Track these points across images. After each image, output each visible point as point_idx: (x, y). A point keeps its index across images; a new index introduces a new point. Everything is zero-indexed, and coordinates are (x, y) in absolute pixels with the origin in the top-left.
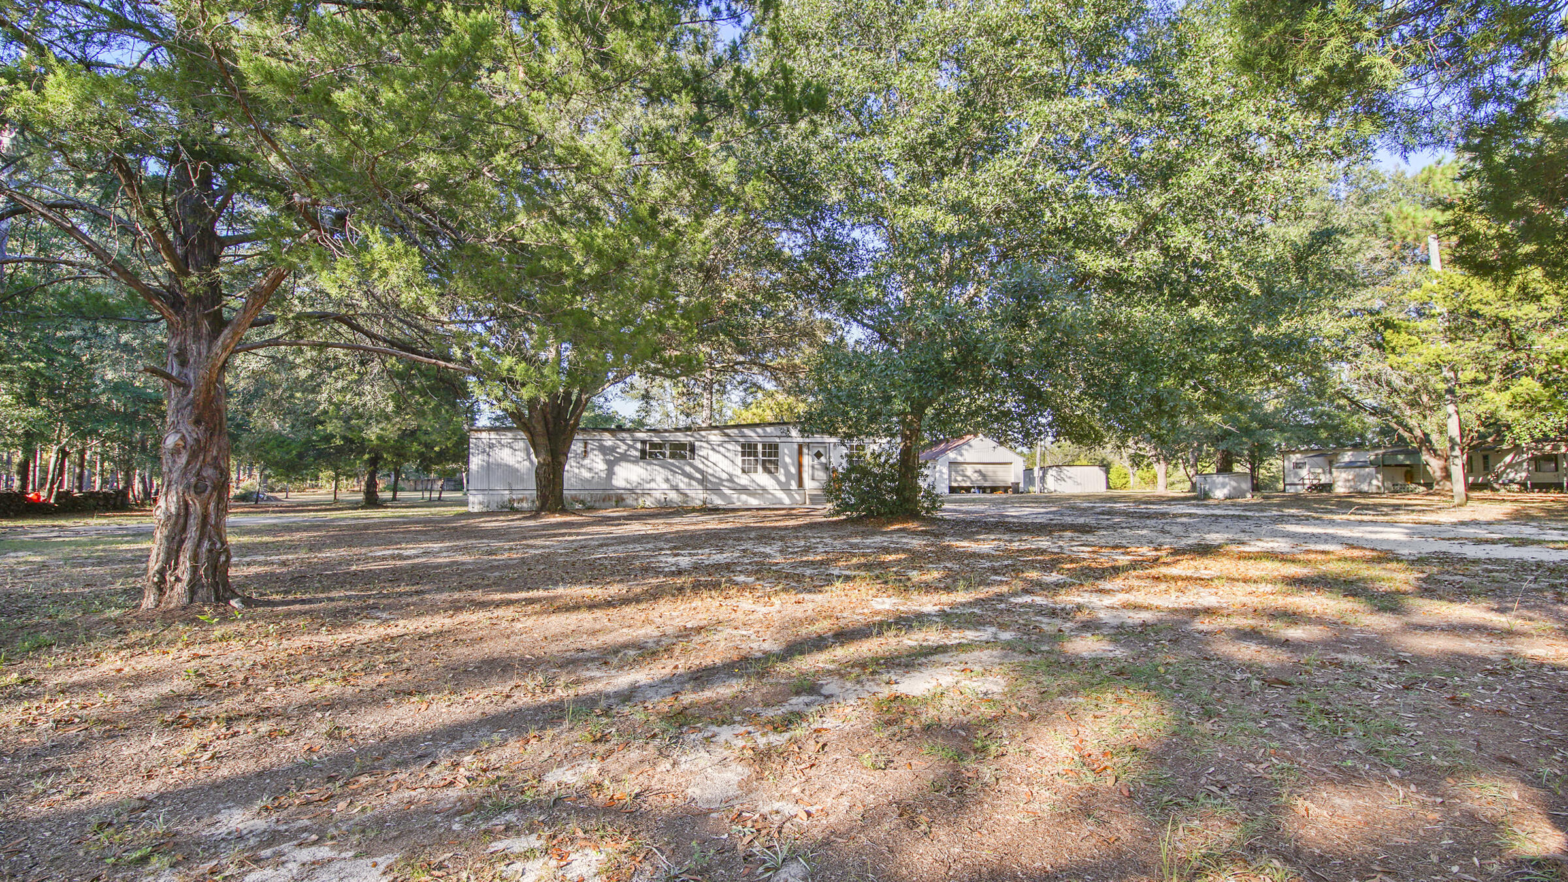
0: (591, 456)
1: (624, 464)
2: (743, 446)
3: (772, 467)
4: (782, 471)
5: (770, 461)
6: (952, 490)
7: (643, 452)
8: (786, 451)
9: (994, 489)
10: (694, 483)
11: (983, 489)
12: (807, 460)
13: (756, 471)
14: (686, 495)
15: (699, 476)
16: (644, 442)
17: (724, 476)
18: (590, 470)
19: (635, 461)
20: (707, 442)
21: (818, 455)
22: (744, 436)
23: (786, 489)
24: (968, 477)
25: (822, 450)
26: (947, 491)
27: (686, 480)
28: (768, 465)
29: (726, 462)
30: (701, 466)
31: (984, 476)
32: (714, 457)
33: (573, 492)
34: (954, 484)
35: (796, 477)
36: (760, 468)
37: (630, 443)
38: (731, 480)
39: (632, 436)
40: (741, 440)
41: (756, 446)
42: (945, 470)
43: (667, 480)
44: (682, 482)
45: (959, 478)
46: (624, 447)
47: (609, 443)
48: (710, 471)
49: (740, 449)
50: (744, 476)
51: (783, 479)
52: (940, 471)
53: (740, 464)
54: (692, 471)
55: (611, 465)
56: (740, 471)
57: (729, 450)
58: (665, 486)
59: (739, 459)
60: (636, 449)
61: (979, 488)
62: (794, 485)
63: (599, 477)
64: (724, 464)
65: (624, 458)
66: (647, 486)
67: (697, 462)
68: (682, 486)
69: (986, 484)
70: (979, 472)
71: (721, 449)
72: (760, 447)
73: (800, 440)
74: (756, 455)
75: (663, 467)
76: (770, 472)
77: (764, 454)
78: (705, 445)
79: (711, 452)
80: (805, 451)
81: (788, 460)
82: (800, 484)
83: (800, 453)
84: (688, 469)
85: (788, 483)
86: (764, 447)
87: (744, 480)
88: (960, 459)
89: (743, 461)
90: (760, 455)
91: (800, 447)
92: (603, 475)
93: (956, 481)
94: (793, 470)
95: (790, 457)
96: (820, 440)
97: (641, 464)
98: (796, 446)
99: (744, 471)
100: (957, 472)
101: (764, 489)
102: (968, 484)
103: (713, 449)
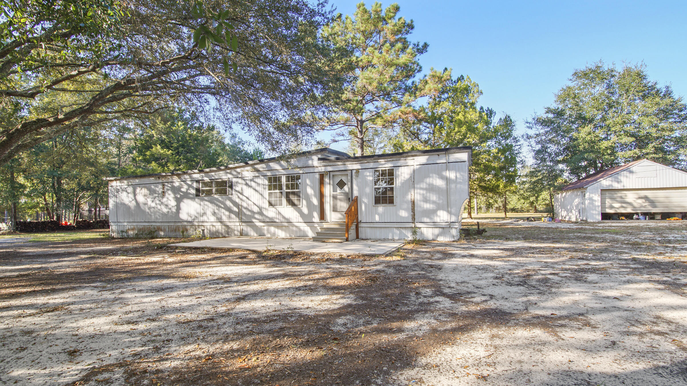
0: (167, 195)
1: (186, 201)
2: (270, 179)
3: (294, 199)
4: (304, 202)
5: (294, 193)
6: (606, 216)
7: (198, 190)
8: (308, 182)
9: (666, 216)
10: (233, 216)
11: (651, 216)
12: (328, 190)
13: (281, 204)
14: (227, 226)
15: (236, 209)
16: (198, 181)
17: (256, 209)
18: (167, 206)
19: (192, 199)
20: (242, 178)
21: (341, 184)
22: (271, 170)
23: (309, 222)
24: (630, 204)
25: (344, 179)
26: (599, 218)
27: (227, 213)
28: (292, 197)
29: (257, 195)
30: (237, 200)
31: (652, 203)
32: (248, 192)
33: (158, 224)
34: (608, 211)
35: (318, 209)
36: (284, 201)
37: (190, 183)
38: (261, 213)
39: (191, 177)
40: (269, 174)
41: (279, 179)
42: (597, 198)
43: (214, 214)
44: (224, 214)
45: (617, 205)
46: (186, 187)
47: (177, 184)
48: (245, 205)
49: (266, 182)
50: (272, 209)
51: (305, 210)
52: (591, 199)
53: (267, 197)
54: (231, 205)
55: (179, 201)
56: (267, 204)
57: (258, 184)
58: (213, 219)
59: (266, 193)
60: (193, 188)
61: (645, 214)
62: (316, 218)
63: (172, 212)
64: (255, 198)
65: (186, 195)
66: (202, 219)
67: (235, 198)
68: (225, 219)
69: (654, 210)
70: (646, 198)
71: (253, 184)
72: (284, 180)
73: (322, 169)
74: (281, 188)
75: (211, 202)
76: (293, 204)
77: (287, 187)
78: (240, 181)
79: (245, 187)
80: (327, 180)
81: (310, 191)
82: (322, 216)
83: (322, 182)
84: (228, 203)
85: (310, 215)
86: (288, 179)
87: (271, 213)
88: (616, 186)
89: (270, 194)
90: (284, 188)
91: (322, 176)
92: (174, 210)
93: (612, 207)
94: (315, 201)
95: (312, 188)
96: (342, 168)
97: (197, 200)
98: (317, 176)
99: (270, 204)
100: (612, 199)
101: (289, 222)
102: (629, 210)
103: (247, 184)
